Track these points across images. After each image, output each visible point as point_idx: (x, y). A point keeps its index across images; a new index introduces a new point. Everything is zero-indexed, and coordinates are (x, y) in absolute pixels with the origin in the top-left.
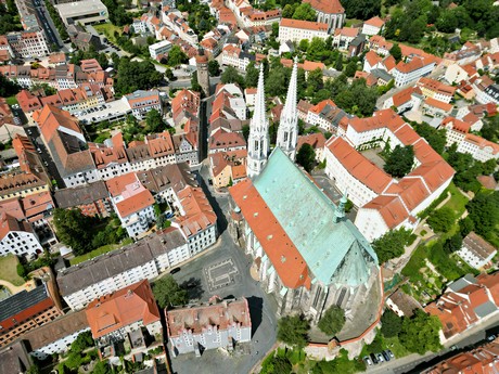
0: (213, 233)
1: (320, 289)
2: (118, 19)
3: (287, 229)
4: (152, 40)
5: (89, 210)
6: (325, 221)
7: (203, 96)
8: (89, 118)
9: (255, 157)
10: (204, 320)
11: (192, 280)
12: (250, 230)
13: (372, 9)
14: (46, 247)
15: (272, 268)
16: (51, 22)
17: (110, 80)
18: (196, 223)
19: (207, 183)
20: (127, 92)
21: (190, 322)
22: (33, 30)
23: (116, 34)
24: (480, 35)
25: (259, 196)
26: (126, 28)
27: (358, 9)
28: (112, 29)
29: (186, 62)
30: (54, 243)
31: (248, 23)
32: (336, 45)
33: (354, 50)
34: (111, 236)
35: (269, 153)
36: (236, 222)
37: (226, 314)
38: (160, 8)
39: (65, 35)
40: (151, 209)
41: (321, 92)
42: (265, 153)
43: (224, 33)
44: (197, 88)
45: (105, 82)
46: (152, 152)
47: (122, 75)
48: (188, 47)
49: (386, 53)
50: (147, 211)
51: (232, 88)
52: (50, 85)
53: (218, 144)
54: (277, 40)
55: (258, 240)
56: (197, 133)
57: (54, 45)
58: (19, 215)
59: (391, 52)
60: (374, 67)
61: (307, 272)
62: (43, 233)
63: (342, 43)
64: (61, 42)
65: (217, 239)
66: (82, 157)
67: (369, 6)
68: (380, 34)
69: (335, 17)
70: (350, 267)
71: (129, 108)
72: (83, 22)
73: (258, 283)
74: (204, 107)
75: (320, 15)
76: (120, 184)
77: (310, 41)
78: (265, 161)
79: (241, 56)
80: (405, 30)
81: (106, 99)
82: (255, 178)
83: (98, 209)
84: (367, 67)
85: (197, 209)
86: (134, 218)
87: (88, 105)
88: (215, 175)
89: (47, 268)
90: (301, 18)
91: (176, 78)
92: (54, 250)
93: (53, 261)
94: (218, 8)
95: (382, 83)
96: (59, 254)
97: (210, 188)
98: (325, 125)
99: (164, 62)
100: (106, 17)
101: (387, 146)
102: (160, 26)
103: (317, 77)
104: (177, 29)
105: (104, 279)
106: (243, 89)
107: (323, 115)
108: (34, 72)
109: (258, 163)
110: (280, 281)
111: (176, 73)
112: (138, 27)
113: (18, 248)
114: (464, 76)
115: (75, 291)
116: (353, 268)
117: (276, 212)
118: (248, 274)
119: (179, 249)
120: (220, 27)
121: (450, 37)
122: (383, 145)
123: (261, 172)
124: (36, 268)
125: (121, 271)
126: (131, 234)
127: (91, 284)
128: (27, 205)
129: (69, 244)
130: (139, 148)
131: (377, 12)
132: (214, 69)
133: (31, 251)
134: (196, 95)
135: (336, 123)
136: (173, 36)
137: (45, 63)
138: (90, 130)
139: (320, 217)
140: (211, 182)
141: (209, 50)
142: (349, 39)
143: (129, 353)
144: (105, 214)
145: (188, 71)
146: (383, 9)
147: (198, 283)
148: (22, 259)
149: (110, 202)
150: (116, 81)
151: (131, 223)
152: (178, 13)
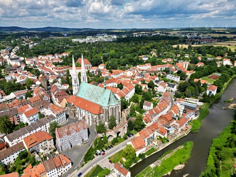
4: (15, 81)
24: (134, 66)
31: (56, 70)
43: (48, 74)
49: (108, 73)
63: (93, 72)
67: (99, 62)
68: (105, 68)
69: (88, 65)
80: (112, 66)
94: (43, 69)
102: (19, 75)
114: (132, 74)
121: (126, 67)
131: (102, 63)
142: (95, 70)
152: (26, 71)
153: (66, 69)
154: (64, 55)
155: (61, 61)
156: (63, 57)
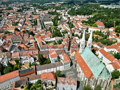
0: (69, 65)
1: (95, 79)
2: (55, 25)
3: (88, 64)
4: (61, 29)
5: (44, 56)
6: (97, 62)
7: (70, 39)
8: (47, 41)
9: (81, 48)
10: (66, 81)
11: (63, 74)
12: (78, 65)
13: (111, 26)
14: (35, 62)
15: (83, 73)
16: (43, 25)
17: (52, 35)
18: (66, 61)
19: (69, 55)
20: (55, 37)
21: (63, 81)
22: (39, 25)
23: (54, 27)
25: (81, 57)
26: (56, 27)
27: (108, 25)
28: (53, 27)
29: (67, 33)
30: (36, 61)
31: (82, 27)
32: (102, 32)
33: (107, 34)
34: (48, 62)
35: (84, 48)
36: (75, 63)
37: (71, 81)
38: (63, 24)
39: (45, 27)
40: (57, 58)
41: (98, 40)
42: (84, 47)
43: (76, 28)
44: (69, 37)
45: (51, 35)
46: (58, 47)
47: (54, 34)
48: (68, 30)
49: (115, 35)
50: (56, 58)
51: (77, 38)
52: (41, 35)
53: (73, 47)
54: (88, 30)
55: (80, 67)
56: (68, 45)
57: (42, 28)
58: (32, 54)
59: (116, 35)
60: (112, 37)
61: (92, 75)
62: (35, 59)
63: (104, 32)
64: (44, 28)
65: (70, 67)
66: (45, 46)
67: (111, 25)
68: (114, 31)
69: (102, 27)
70: (103, 74)
71: (55, 40)
72: (48, 25)
73: (79, 78)
74: (70, 41)
75: (99, 26)
76: (51, 52)
77: (96, 31)
78: (83, 49)
79: (79, 33)
81: (51, 38)
82: (81, 53)
83: (46, 56)
84: (110, 37)
85: (67, 59)
86: (53, 59)
87: (47, 38)
88: (71, 53)
89: (34, 66)
90: (94, 26)
91: (65, 36)
92: (36, 63)
93: (36, 65)
94: (75, 24)
95: (114, 41)
96: (37, 64)
97: (70, 56)
98: (98, 47)
99: (63, 33)
100: (53, 25)
101: (115, 53)
102: (63, 26)
103: (97, 38)
104: (66, 27)
105: (45, 69)
106: (79, 38)
107: (98, 45)
108: (38, 32)
109: (82, 50)
110: (85, 76)
111: (65, 35)
112: (59, 27)
113: (30, 61)
115: (39, 70)
116: (104, 74)
117: (85, 61)
118: (77, 75)
119: (62, 66)
120: (75, 27)
122: (114, 53)
123: (82, 52)
124: (32, 65)
125: (49, 68)
126: (52, 62)
127: (43, 70)
128: (34, 53)
129: (39, 62)
130: (56, 46)
132: (73, 35)
133: (32, 62)
134: (69, 39)
135: (101, 47)
136: (65, 28)
137: (40, 31)
138: (47, 43)
139: (96, 61)
140: (70, 55)
141: (73, 31)
142: (106, 31)
143: (48, 87)
144: (47, 58)
145: (67, 35)
146: (114, 26)
147: (65, 75)
148: (30, 63)
149: (49, 55)
150: (53, 35)
151: (52, 60)
152: (67, 25)
153: (87, 27)
154: (91, 16)
155: (87, 20)
156: (89, 17)
